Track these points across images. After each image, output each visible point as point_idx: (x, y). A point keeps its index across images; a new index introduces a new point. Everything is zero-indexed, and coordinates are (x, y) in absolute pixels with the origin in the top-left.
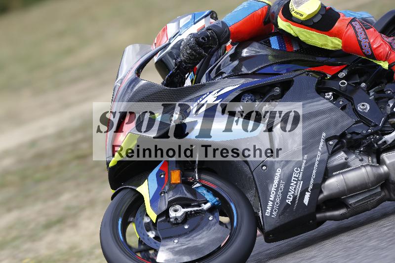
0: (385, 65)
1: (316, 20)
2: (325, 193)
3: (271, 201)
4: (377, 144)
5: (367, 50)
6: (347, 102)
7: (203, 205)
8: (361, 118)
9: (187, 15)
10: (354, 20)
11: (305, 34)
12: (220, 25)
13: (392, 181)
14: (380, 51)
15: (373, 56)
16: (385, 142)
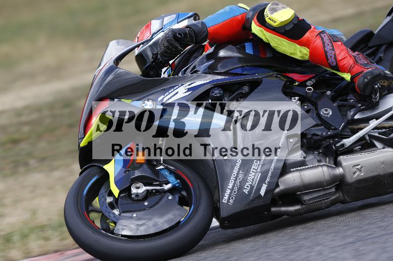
0: (347, 77)
1: (288, 28)
2: (282, 187)
3: (229, 189)
4: (335, 147)
5: (332, 60)
6: (311, 107)
7: (164, 185)
8: (323, 122)
9: (171, 15)
10: (323, 32)
11: (276, 40)
12: (200, 25)
13: (347, 182)
14: (345, 63)
15: (337, 68)
16: (343, 145)
